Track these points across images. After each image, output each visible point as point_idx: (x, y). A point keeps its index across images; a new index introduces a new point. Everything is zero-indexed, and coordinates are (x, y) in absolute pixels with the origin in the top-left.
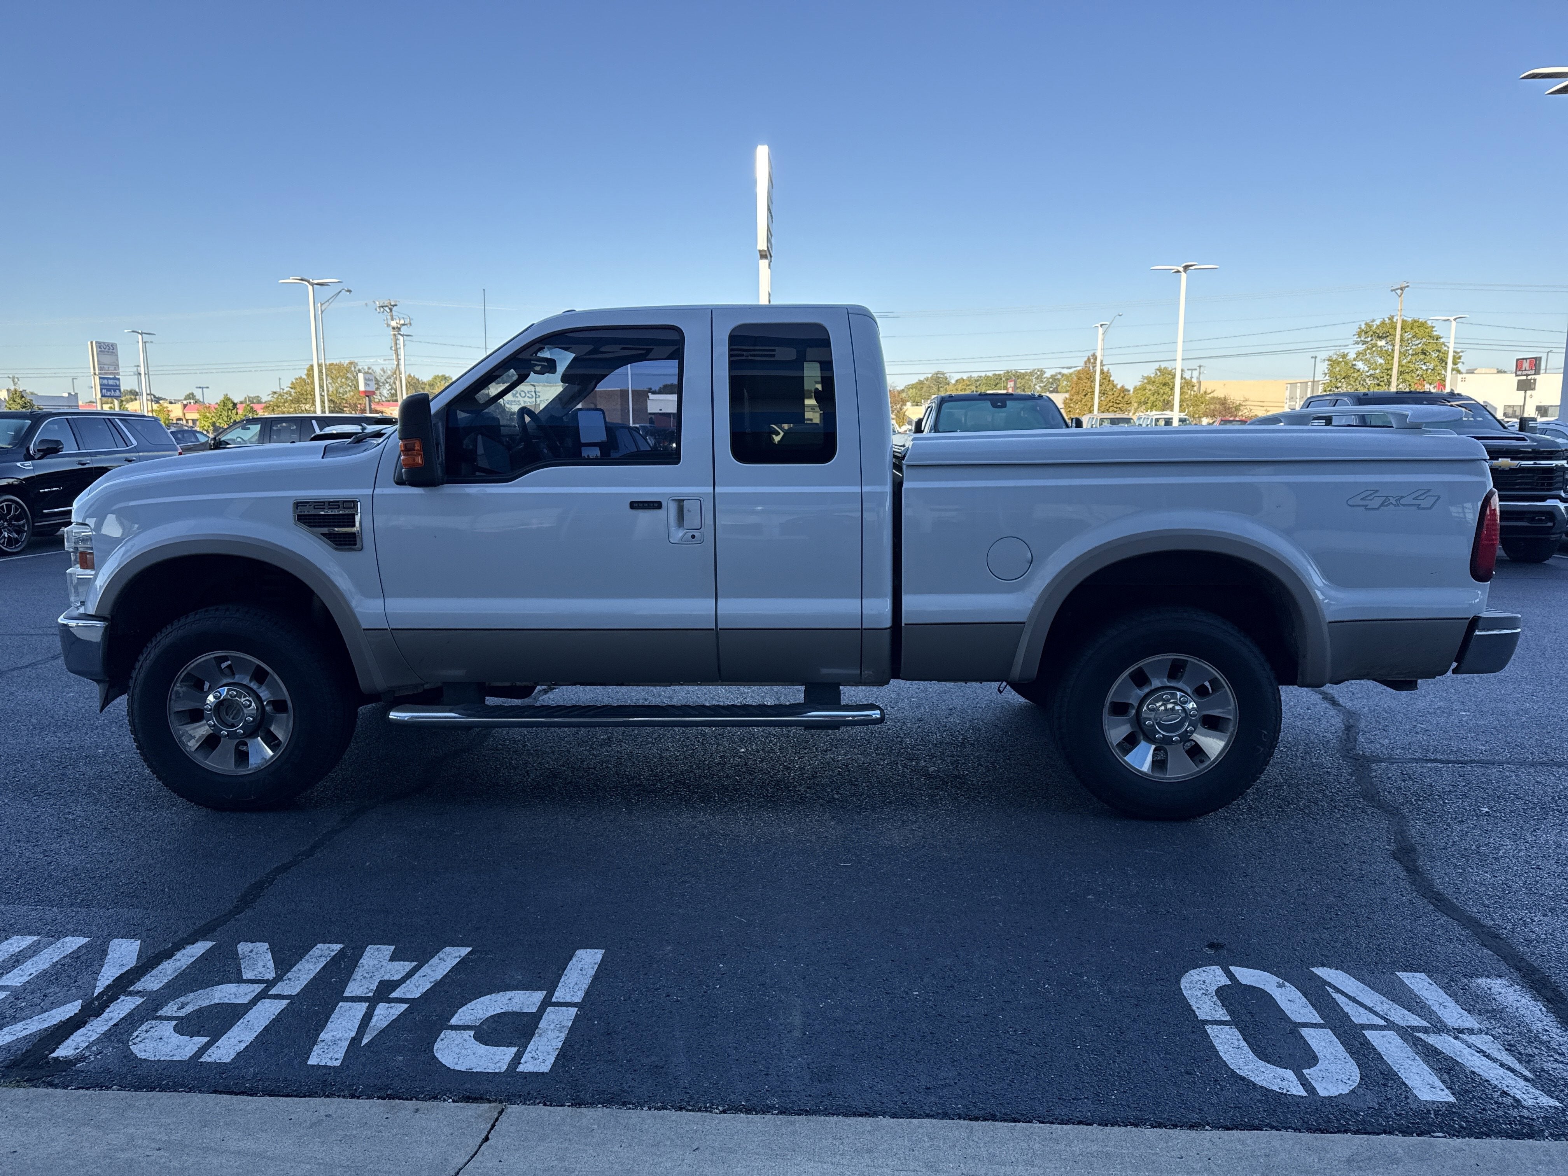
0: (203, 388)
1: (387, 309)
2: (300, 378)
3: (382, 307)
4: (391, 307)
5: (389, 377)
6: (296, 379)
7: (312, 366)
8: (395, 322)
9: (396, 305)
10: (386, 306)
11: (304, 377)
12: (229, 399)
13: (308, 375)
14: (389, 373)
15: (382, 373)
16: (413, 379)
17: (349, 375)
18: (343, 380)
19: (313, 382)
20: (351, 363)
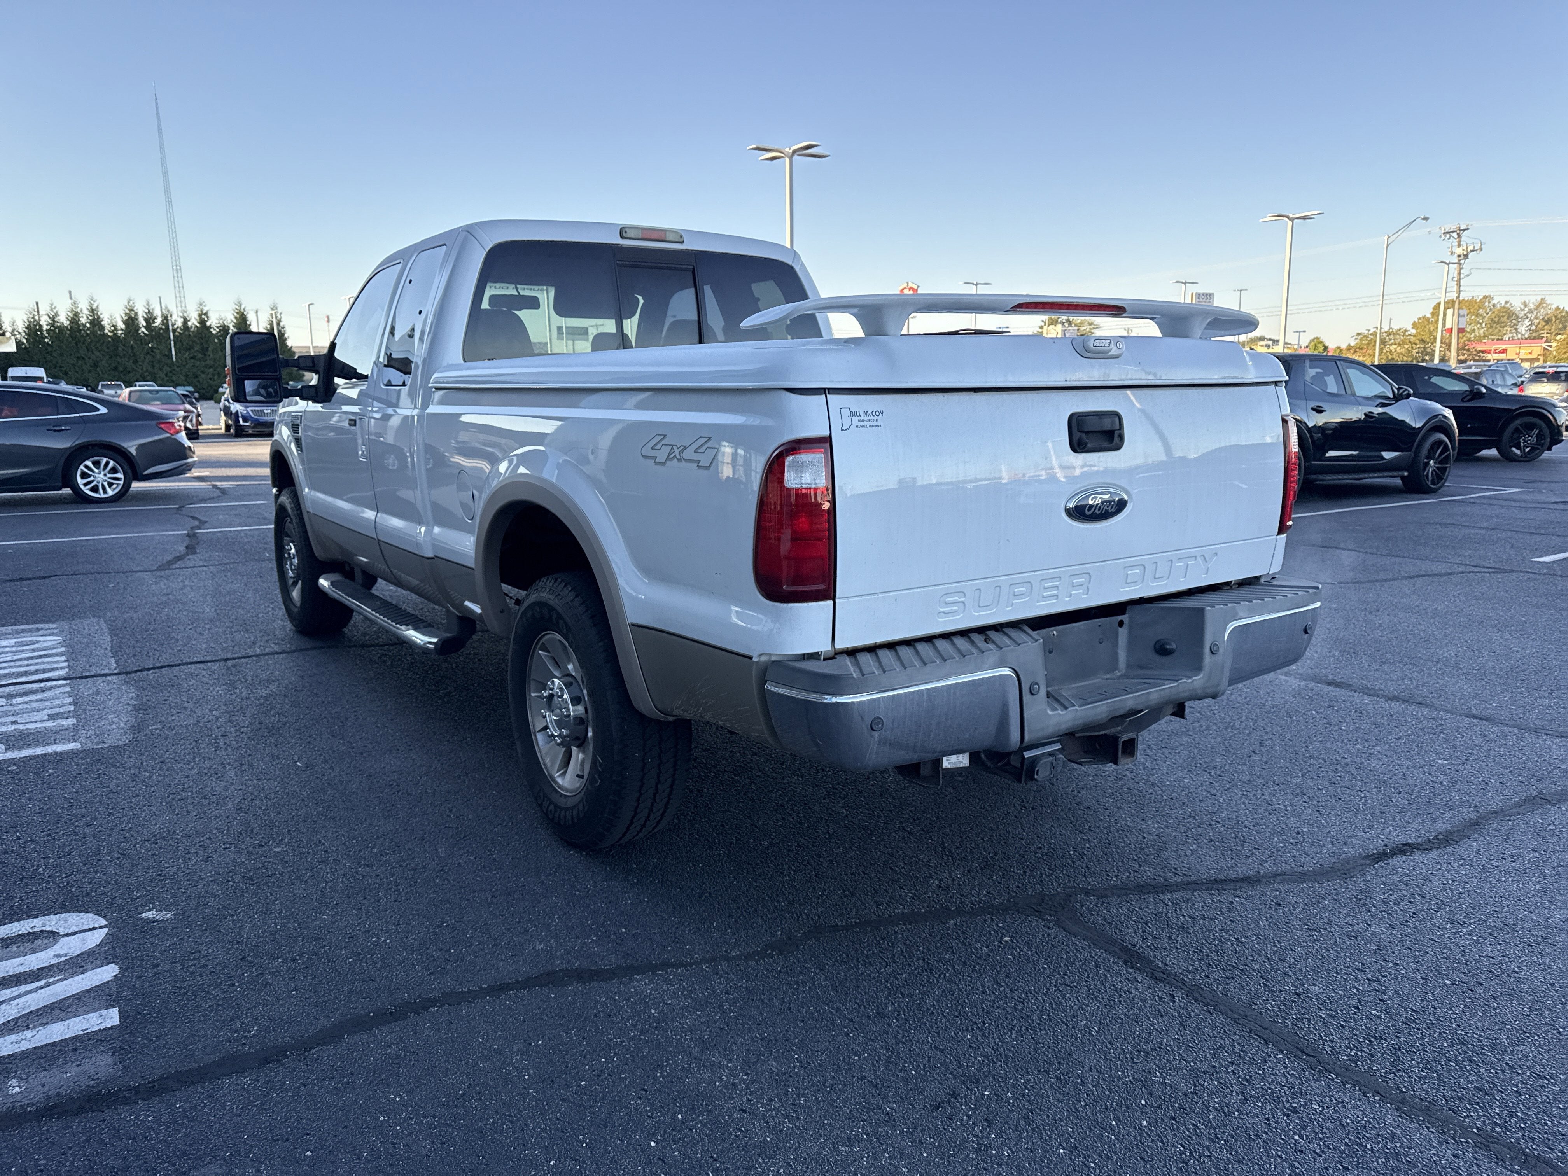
0: (1299, 332)
1: (1455, 235)
2: (1424, 317)
3: (1448, 233)
4: (1460, 232)
5: (1531, 311)
6: (1419, 319)
7: (1439, 304)
8: (1461, 249)
9: (1467, 229)
10: (1453, 232)
11: (1429, 315)
12: (1321, 343)
13: (1433, 314)
14: (1532, 306)
15: (1522, 307)
16: (1562, 312)
17: (1481, 311)
18: (1473, 317)
19: (1437, 321)
20: (1485, 297)
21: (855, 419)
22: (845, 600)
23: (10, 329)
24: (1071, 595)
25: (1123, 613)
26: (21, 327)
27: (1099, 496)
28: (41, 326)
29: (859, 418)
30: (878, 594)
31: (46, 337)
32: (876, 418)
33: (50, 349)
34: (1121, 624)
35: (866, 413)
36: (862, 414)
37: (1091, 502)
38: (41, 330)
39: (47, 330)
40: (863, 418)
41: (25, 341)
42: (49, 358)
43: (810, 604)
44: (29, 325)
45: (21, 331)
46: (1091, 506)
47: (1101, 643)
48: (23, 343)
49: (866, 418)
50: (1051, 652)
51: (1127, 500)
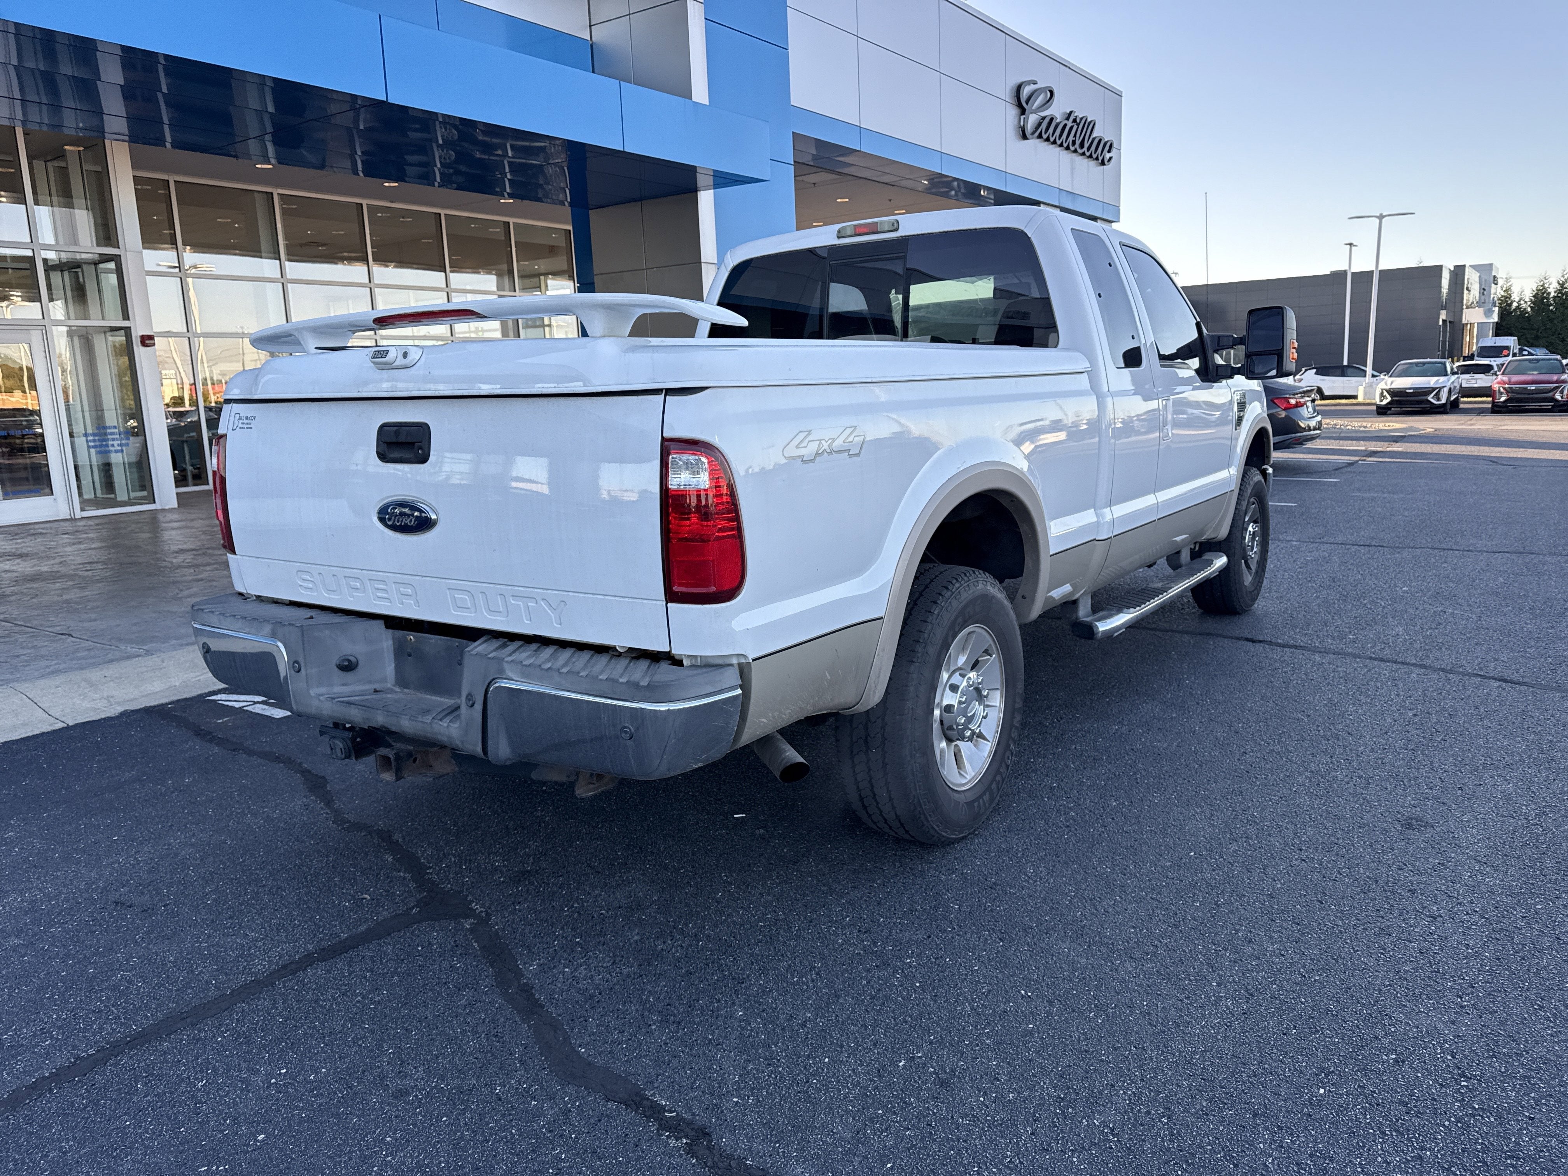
23: (1517, 299)
24: (403, 603)
26: (1528, 296)
28: (1549, 294)
30: (258, 558)
31: (1552, 305)
33: (1552, 316)
38: (1548, 299)
39: (1554, 297)
41: (1529, 309)
42: (1549, 325)
44: (1537, 294)
45: (1527, 300)
48: (1527, 312)
49: (246, 421)
50: (410, 655)
51: (434, 517)
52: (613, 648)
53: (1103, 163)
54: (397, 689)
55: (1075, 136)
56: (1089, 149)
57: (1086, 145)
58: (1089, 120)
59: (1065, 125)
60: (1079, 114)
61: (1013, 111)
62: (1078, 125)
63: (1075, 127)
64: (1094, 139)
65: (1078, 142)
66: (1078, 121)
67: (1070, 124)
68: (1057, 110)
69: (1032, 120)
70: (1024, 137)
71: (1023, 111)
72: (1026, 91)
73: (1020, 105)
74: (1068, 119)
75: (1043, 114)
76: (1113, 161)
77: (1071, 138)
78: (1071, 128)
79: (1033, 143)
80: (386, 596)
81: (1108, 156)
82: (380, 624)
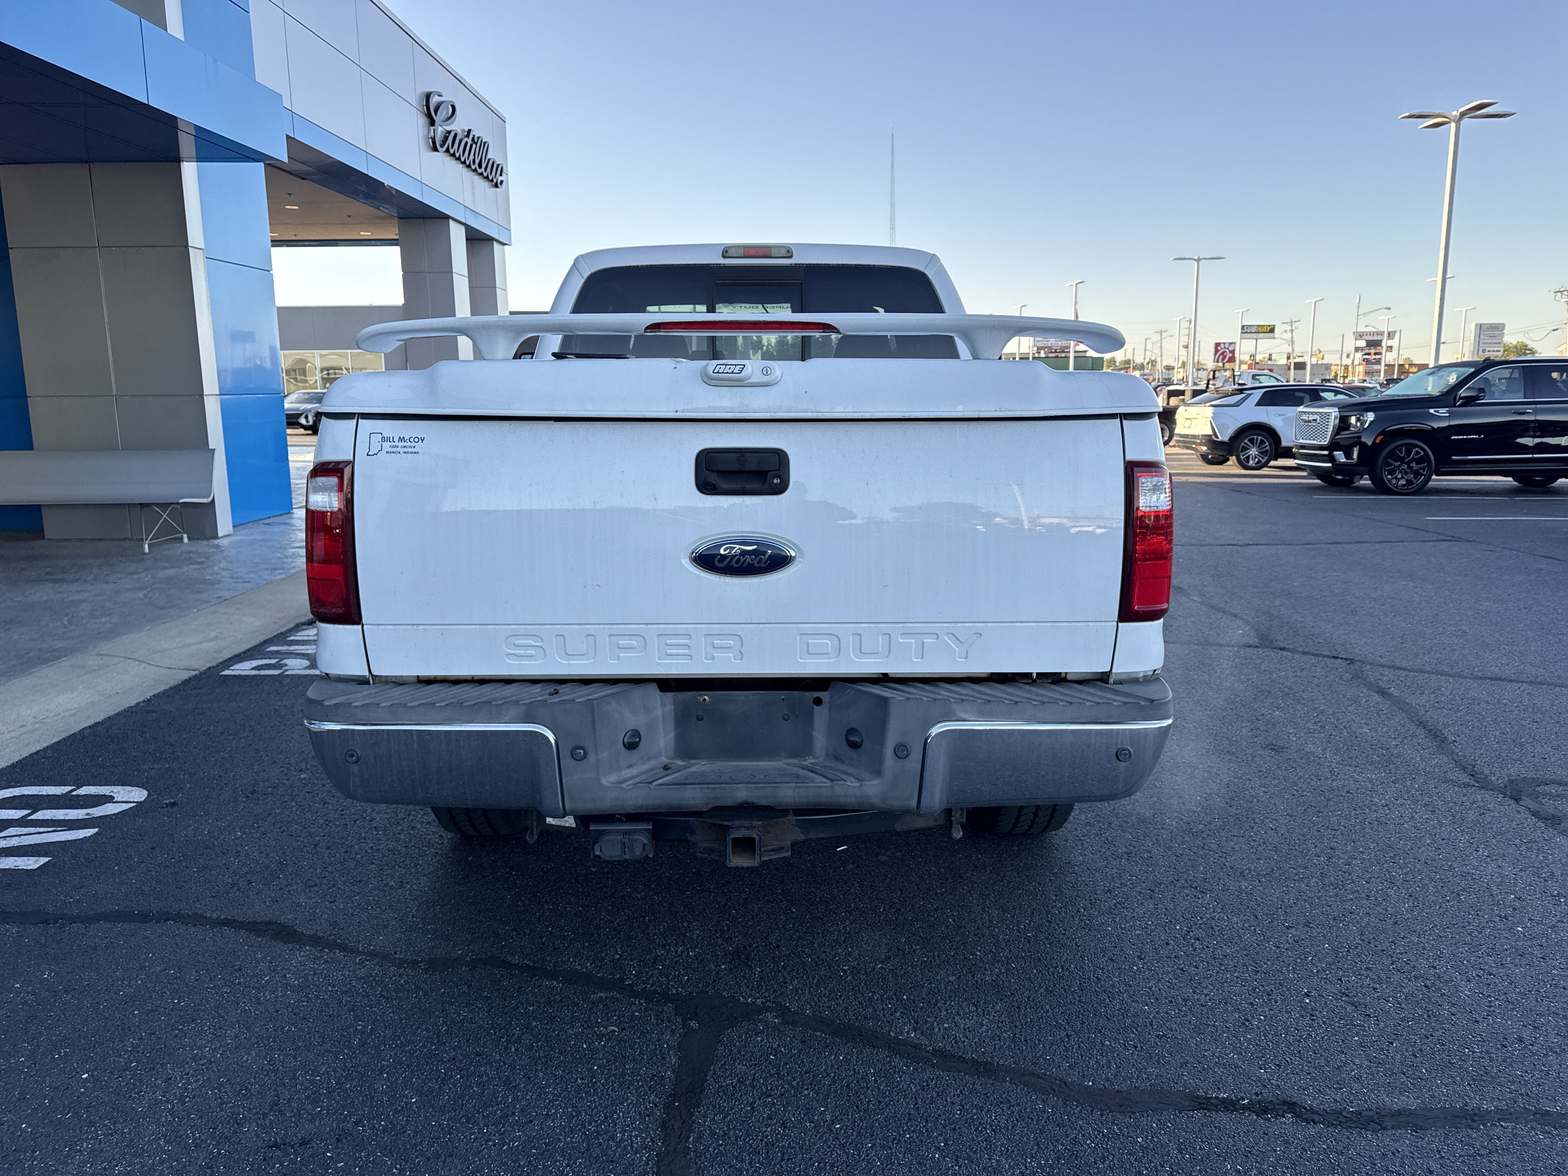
21: (386, 445)
22: (376, 627)
24: (713, 658)
25: (825, 689)
27: (738, 547)
29: (392, 444)
30: (417, 625)
32: (414, 444)
34: (818, 702)
35: (401, 439)
36: (396, 439)
37: (722, 552)
40: (396, 444)
43: (337, 626)
46: (724, 557)
47: (785, 720)
49: (400, 444)
50: (700, 719)
51: (793, 554)
52: (1028, 675)
53: (496, 186)
54: (679, 762)
55: (474, 155)
56: (486, 169)
57: (484, 166)
58: (484, 141)
59: (466, 143)
60: (476, 133)
61: (422, 121)
62: (476, 144)
63: (474, 146)
64: (489, 160)
65: (477, 161)
66: (476, 140)
67: (470, 141)
68: (458, 126)
69: (440, 130)
70: (435, 149)
71: (432, 123)
72: (435, 100)
73: (429, 115)
74: (468, 136)
75: (448, 128)
76: (504, 184)
77: (472, 157)
78: (471, 146)
79: (440, 156)
80: (686, 651)
81: (500, 179)
82: (653, 688)
